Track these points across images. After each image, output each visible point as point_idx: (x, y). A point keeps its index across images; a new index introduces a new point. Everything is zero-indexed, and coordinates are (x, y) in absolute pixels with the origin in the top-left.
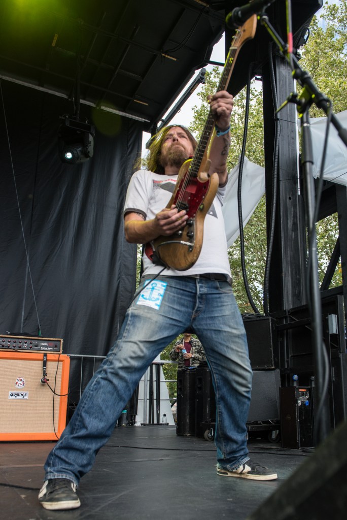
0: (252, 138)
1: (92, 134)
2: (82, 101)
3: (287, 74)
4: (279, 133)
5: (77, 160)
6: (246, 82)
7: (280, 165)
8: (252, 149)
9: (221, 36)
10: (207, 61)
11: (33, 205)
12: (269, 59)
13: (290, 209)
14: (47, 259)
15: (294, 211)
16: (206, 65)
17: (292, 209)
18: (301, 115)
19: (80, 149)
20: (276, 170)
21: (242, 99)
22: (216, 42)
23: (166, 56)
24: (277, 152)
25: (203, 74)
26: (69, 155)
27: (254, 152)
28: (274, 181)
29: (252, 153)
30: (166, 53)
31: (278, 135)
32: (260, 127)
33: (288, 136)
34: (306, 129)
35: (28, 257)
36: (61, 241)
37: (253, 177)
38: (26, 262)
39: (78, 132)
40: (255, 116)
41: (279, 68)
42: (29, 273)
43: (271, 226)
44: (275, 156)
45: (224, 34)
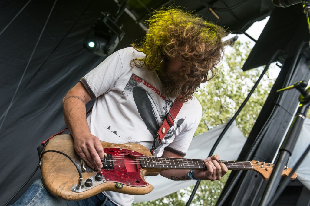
0: (249, 110)
1: (120, 38)
2: (126, 10)
3: (305, 74)
4: (274, 116)
5: (97, 51)
6: (266, 63)
7: (262, 143)
8: (245, 119)
9: (265, 18)
10: (243, 31)
11: (41, 67)
12: (296, 54)
13: (252, 185)
14: (26, 115)
15: (254, 189)
16: (240, 33)
17: (253, 187)
18: (301, 105)
19: (103, 44)
20: (255, 146)
21: (257, 76)
22: (259, 21)
23: (213, 12)
24: (264, 131)
25: (235, 39)
26: (92, 44)
27: (245, 123)
28: (249, 153)
29: (243, 122)
30: (213, 9)
31: (273, 118)
32: (261, 105)
33: (281, 124)
34: (300, 120)
35: (11, 105)
36: (45, 107)
37: (233, 141)
38: (7, 108)
39: (110, 31)
40: (261, 95)
41: (301, 65)
42: (4, 117)
43: (227, 191)
44: (261, 134)
45: (268, 18)
